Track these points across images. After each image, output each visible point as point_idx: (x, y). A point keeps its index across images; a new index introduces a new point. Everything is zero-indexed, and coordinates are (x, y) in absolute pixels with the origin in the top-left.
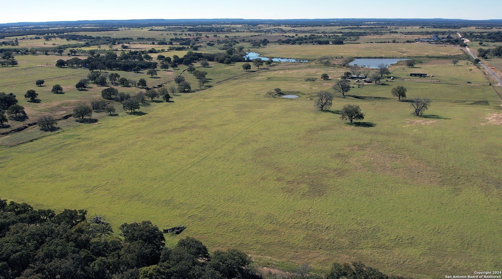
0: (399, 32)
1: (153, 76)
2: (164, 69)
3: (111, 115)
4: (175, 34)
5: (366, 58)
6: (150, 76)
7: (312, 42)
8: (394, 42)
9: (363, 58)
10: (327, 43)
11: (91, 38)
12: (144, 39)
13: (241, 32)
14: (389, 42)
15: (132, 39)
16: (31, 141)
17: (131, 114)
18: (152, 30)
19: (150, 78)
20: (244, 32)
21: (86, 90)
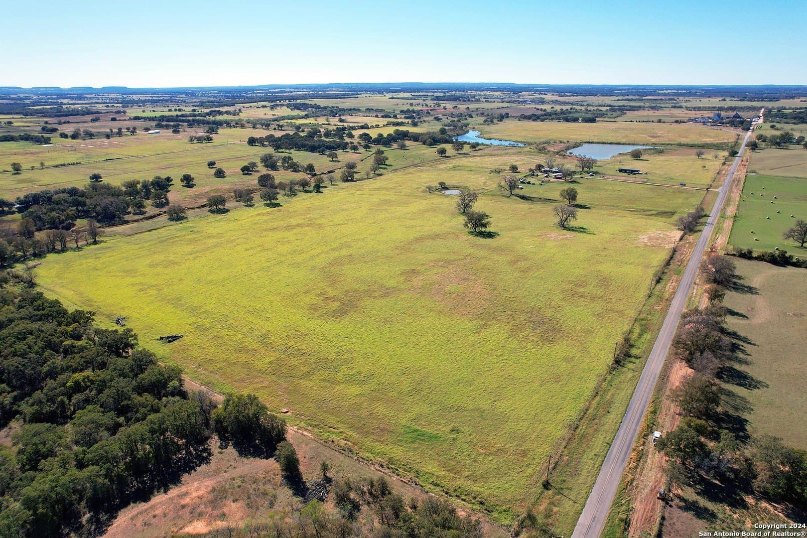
0: (684, 107)
1: (334, 159)
2: (353, 151)
3: (247, 206)
4: (411, 104)
5: (599, 143)
6: (331, 159)
7: (558, 119)
8: (660, 121)
9: (596, 143)
10: (575, 120)
11: (317, 107)
12: (373, 110)
13: (491, 102)
14: (653, 122)
15: (359, 110)
16: (150, 231)
17: (268, 205)
18: (392, 98)
19: (330, 161)
20: (494, 102)
21: (251, 174)
